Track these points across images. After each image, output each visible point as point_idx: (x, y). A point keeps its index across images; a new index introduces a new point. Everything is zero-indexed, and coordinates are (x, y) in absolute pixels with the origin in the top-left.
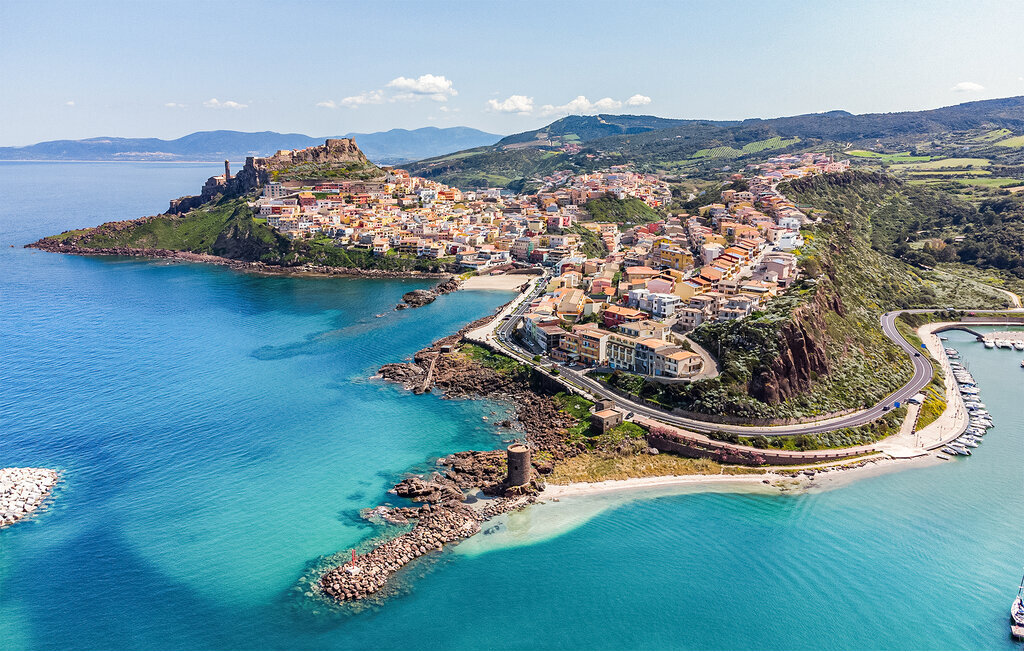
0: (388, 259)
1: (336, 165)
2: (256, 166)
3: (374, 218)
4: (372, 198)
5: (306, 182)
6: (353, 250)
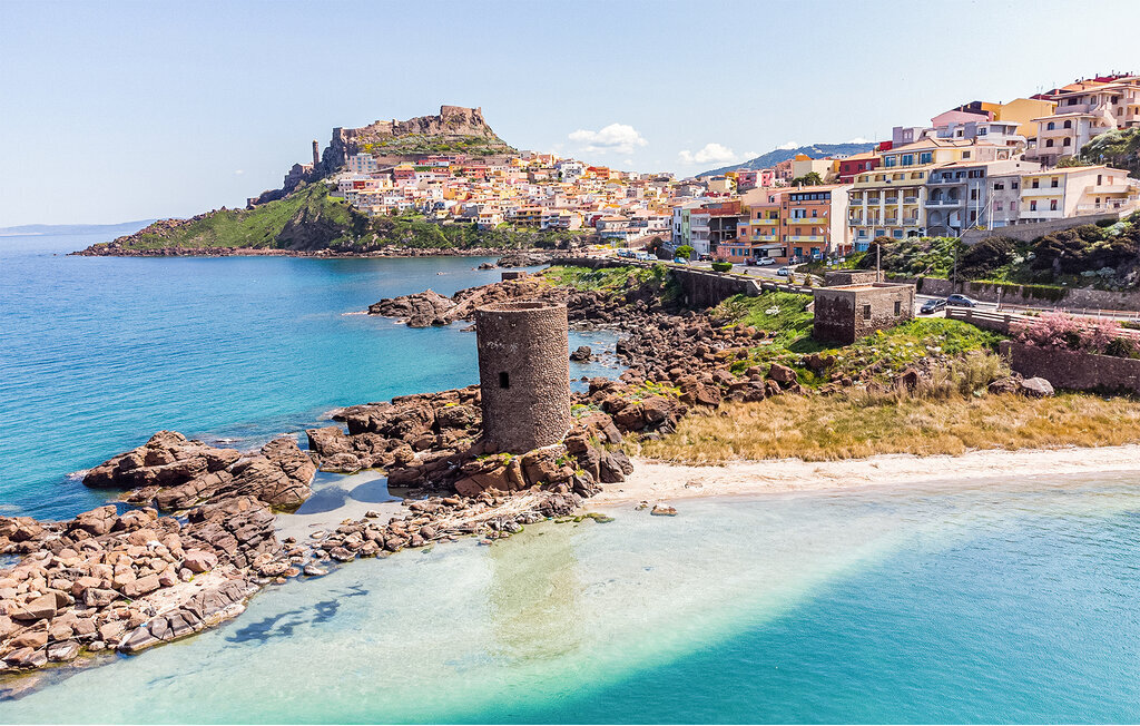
0: (497, 233)
1: (453, 138)
2: (344, 138)
3: (489, 192)
4: (492, 172)
5: (409, 158)
6: (451, 225)
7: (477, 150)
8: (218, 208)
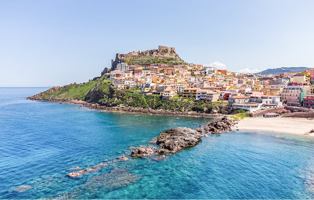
0: (172, 101)
1: (162, 58)
2: (119, 57)
3: (173, 79)
4: (176, 71)
5: (143, 65)
6: (150, 96)
7: (171, 63)
8: (73, 83)
